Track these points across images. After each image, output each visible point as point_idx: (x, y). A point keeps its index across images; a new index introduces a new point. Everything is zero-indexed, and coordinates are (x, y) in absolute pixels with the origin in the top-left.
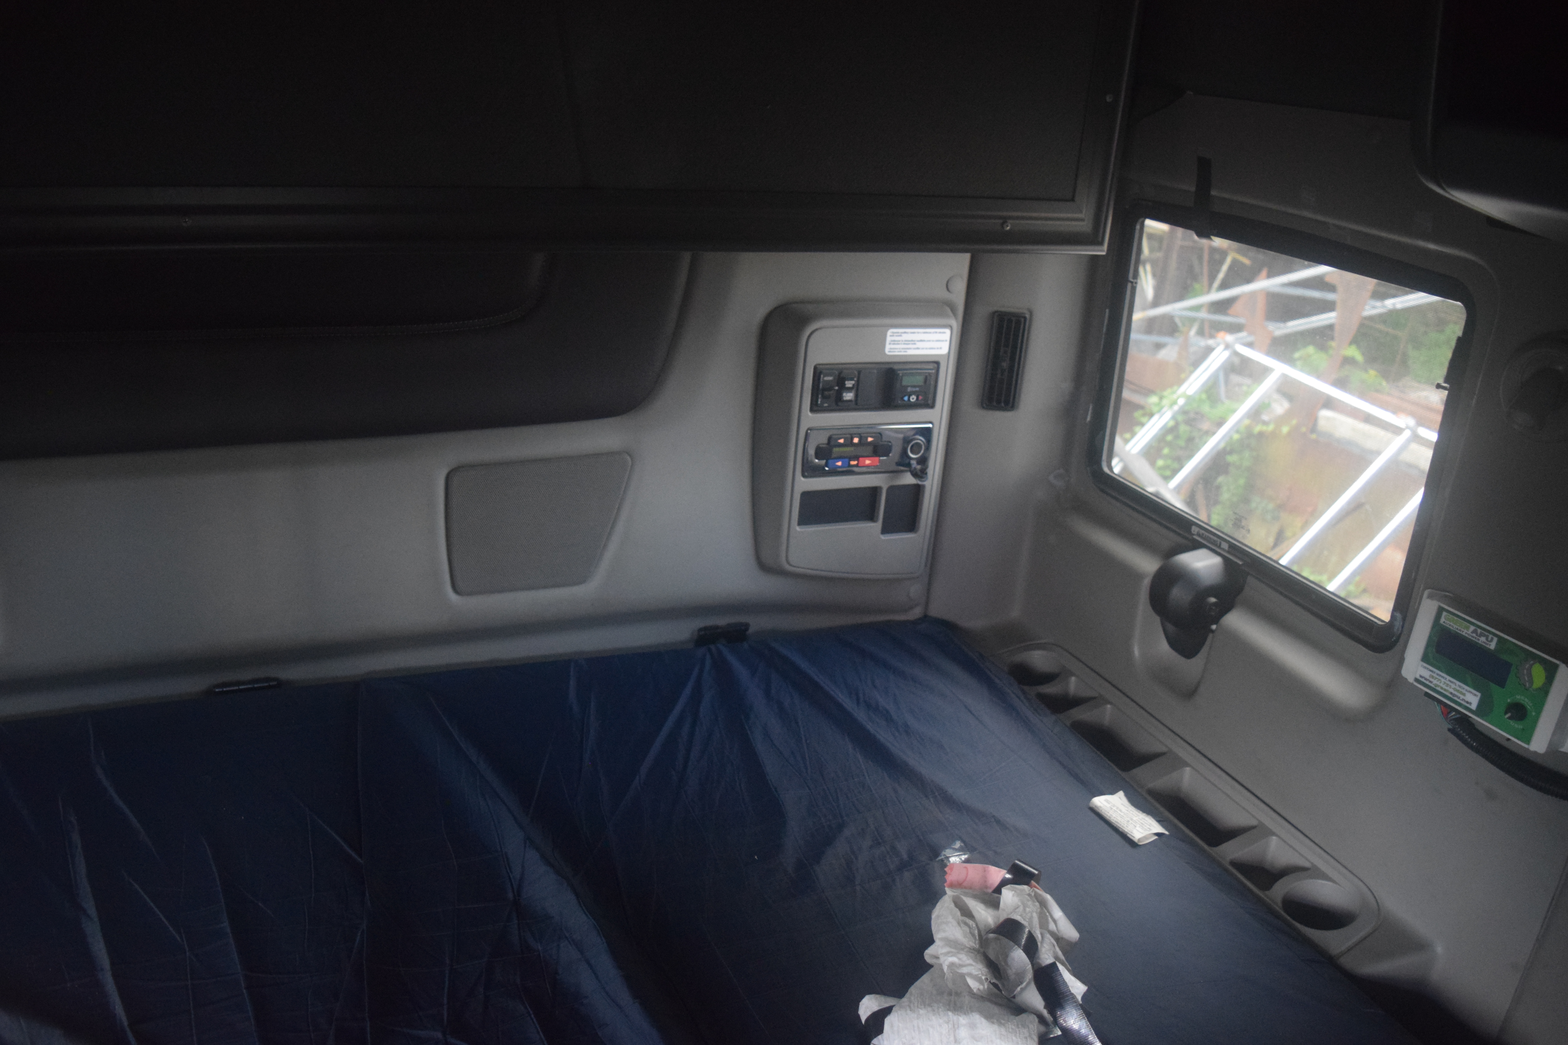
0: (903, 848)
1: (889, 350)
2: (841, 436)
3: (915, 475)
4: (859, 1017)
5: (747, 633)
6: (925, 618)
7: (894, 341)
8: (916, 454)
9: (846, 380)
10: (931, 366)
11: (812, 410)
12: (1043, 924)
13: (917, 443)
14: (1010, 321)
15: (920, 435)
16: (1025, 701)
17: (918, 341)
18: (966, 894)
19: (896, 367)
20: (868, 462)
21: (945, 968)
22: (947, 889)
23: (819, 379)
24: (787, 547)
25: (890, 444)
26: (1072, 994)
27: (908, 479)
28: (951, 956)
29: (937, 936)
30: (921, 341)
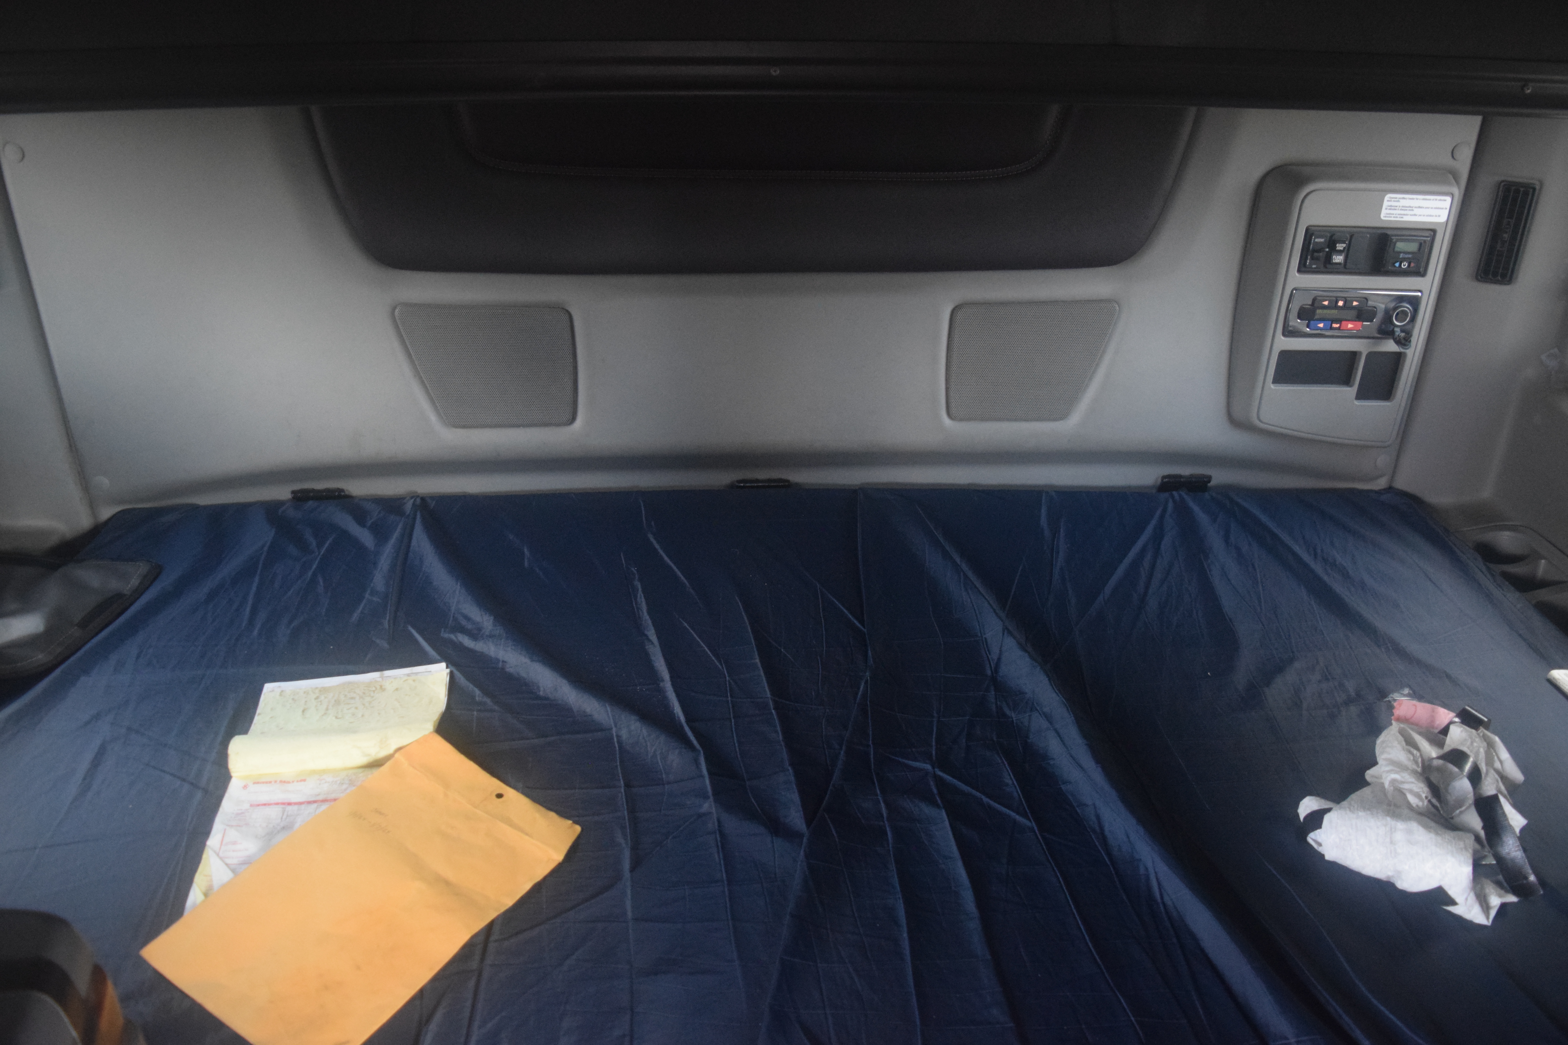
0: (1351, 686)
1: (1385, 215)
2: (1326, 298)
3: (1398, 342)
4: (1298, 815)
5: (1209, 485)
6: (1390, 489)
7: (1391, 206)
8: (1401, 322)
9: (1337, 243)
10: (1427, 233)
11: (1299, 271)
12: (1490, 762)
13: (1402, 311)
14: (1517, 191)
15: (1407, 303)
16: (1488, 575)
17: (1416, 207)
18: (1413, 730)
19: (1389, 232)
20: (1350, 326)
21: (1387, 785)
22: (1393, 722)
23: (1310, 240)
24: (1260, 403)
25: (1375, 310)
26: (1510, 826)
27: (1391, 346)
28: (1394, 773)
29: (1381, 757)
30: (1419, 207)
